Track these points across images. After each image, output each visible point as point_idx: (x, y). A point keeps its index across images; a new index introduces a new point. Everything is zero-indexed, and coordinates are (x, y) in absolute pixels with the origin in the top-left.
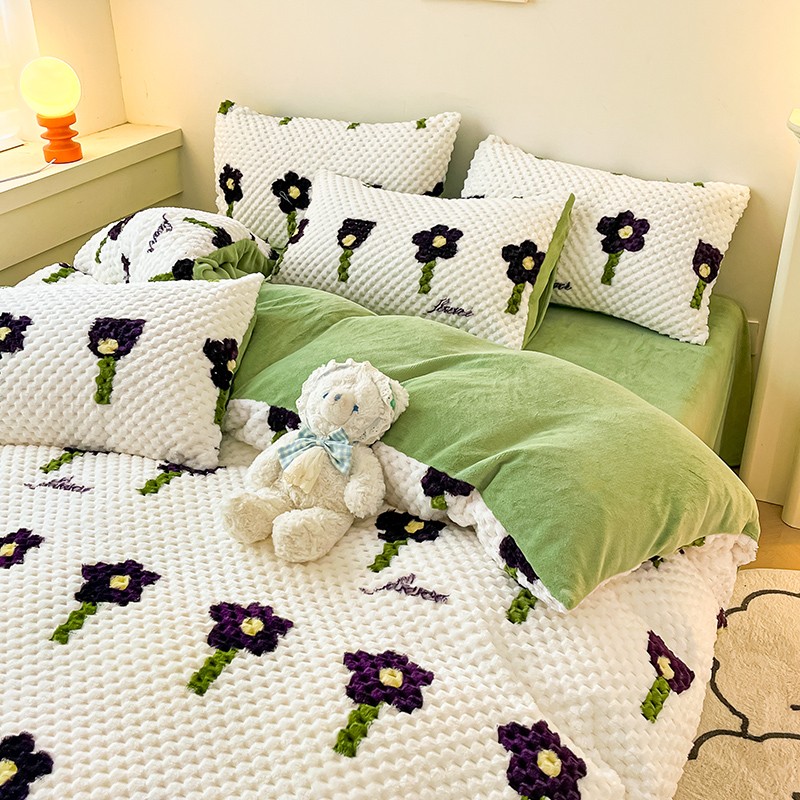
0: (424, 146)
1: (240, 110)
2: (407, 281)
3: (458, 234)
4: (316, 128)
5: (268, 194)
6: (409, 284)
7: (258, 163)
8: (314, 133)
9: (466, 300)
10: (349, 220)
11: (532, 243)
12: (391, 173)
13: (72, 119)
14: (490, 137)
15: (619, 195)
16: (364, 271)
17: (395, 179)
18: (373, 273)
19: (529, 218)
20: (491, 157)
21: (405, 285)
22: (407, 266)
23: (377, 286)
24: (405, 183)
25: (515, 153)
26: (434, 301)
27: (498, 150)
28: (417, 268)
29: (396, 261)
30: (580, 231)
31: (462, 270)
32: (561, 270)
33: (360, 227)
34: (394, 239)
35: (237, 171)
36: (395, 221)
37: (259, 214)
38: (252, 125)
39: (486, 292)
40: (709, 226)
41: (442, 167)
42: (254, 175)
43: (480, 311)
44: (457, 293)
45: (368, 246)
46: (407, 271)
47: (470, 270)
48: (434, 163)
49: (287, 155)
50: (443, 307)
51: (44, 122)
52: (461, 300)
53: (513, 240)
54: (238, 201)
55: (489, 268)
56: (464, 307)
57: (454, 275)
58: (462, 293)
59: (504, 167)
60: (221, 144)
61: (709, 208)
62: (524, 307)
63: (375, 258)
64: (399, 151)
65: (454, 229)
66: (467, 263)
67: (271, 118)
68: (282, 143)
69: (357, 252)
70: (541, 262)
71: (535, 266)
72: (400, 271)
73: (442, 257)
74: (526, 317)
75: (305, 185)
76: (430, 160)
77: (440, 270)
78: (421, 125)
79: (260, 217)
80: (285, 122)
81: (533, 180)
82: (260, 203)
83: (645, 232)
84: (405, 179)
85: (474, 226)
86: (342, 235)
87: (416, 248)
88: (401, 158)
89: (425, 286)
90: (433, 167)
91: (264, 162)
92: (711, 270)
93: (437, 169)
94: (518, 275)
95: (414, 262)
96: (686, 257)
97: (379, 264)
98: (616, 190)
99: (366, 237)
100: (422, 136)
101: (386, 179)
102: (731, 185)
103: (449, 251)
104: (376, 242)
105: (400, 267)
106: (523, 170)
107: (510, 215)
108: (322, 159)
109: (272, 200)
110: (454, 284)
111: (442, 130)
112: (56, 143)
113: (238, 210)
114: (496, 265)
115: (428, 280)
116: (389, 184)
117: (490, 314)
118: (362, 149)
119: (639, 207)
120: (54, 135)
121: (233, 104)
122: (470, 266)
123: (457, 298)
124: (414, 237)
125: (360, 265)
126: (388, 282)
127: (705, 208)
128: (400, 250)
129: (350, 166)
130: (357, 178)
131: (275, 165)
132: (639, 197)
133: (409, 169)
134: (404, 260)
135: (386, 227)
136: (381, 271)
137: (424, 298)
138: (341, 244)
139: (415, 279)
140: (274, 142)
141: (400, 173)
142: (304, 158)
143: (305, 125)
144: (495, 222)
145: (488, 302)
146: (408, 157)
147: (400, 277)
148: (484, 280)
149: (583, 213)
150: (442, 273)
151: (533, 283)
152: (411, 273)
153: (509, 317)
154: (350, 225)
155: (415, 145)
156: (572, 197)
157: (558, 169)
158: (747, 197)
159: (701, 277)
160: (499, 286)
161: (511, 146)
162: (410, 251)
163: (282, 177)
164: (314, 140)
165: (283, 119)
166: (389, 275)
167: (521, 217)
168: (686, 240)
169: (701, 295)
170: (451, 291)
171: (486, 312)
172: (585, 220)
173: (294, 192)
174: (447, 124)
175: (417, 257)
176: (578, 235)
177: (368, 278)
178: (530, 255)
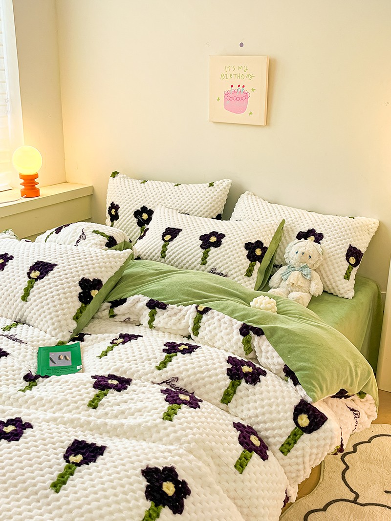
0: (212, 195)
1: (122, 176)
2: (195, 258)
3: (223, 236)
4: (159, 186)
5: (132, 217)
6: (196, 260)
7: (128, 201)
8: (157, 187)
9: (224, 269)
10: (169, 228)
11: (261, 242)
12: (194, 208)
13: (36, 176)
14: (247, 192)
15: (309, 221)
16: (174, 253)
17: (196, 211)
18: (179, 254)
19: (260, 230)
20: (246, 202)
21: (194, 261)
22: (196, 251)
23: (180, 261)
24: (201, 213)
25: (258, 200)
26: (209, 269)
27: (249, 198)
28: (201, 252)
29: (190, 248)
30: (288, 238)
31: (223, 253)
32: (277, 257)
33: (174, 231)
34: (190, 237)
35: (117, 205)
36: (192, 229)
37: (126, 227)
38: (127, 183)
39: (235, 265)
40: (355, 238)
41: (221, 206)
42: (126, 207)
43: (232, 274)
44: (220, 265)
45: (177, 241)
46: (195, 253)
47: (228, 254)
48: (217, 204)
49: (142, 198)
50: (213, 271)
51: (22, 177)
52: (222, 269)
53: (251, 240)
54: (116, 220)
55: (237, 253)
56: (223, 272)
57: (219, 256)
58: (223, 265)
59: (252, 206)
60: (110, 192)
61: (356, 229)
62: (255, 273)
63: (180, 246)
64: (199, 197)
65: (221, 234)
66: (226, 250)
67: (137, 181)
68: (141, 192)
69: (171, 243)
70: (265, 252)
71: (262, 253)
72: (192, 253)
73: (213, 247)
74: (256, 279)
75: (150, 213)
76: (215, 202)
77: (212, 253)
78: (211, 185)
79: (127, 229)
80: (144, 183)
81: (266, 213)
82: (127, 222)
83: (321, 240)
84: (201, 211)
85: (231, 232)
86: (164, 235)
87: (201, 242)
88: (200, 201)
89: (204, 261)
90: (216, 206)
91: (131, 201)
92: (356, 261)
93: (218, 207)
94: (252, 257)
95: (199, 249)
96: (342, 253)
97: (181, 250)
98: (307, 218)
99: (176, 236)
100: (211, 190)
101: (192, 210)
102: (369, 218)
103: (217, 244)
104: (181, 239)
105: (192, 251)
106: (261, 208)
107: (250, 228)
108: (160, 200)
109: (134, 220)
110: (219, 261)
111: (221, 188)
112: (27, 188)
113: (116, 225)
114: (241, 252)
115: (206, 258)
116: (193, 213)
117: (237, 276)
118: (181, 196)
119: (319, 227)
120: (27, 183)
121: (118, 173)
122: (227, 252)
123: (220, 267)
124: (200, 237)
125: (172, 250)
126: (185, 258)
127: (353, 229)
128: (193, 243)
129: (174, 204)
130: (177, 210)
131: (136, 203)
132: (319, 222)
133: (203, 206)
134: (194, 248)
135: (187, 232)
136: (183, 253)
137: (203, 267)
138: (163, 239)
139: (199, 257)
140: (137, 192)
141: (199, 208)
142: (151, 199)
143: (153, 184)
144: (242, 231)
145: (236, 270)
146: (203, 200)
147: (192, 256)
148: (235, 259)
149: (290, 230)
150: (213, 255)
151: (260, 262)
152: (197, 254)
153: (247, 278)
154: (169, 230)
155: (207, 195)
156: (284, 221)
157: (279, 208)
158: (377, 225)
159: (350, 263)
160: (242, 262)
161: (257, 197)
162: (198, 244)
163: (139, 209)
164: (157, 191)
165: (143, 181)
166: (186, 255)
167: (256, 229)
168: (343, 244)
169: (350, 273)
170: (217, 264)
171: (235, 275)
172: (291, 233)
173: (145, 216)
174: (224, 185)
175: (201, 246)
176: (286, 240)
177: (175, 257)
178: (259, 248)
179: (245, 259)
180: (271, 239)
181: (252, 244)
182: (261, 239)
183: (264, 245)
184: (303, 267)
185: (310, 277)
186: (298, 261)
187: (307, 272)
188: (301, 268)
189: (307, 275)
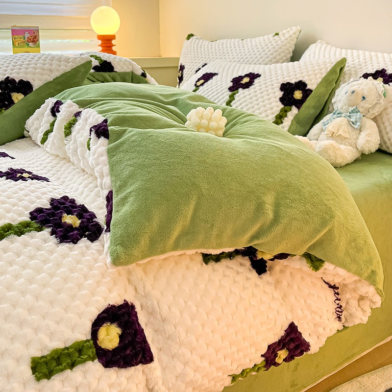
0: (275, 45)
1: (196, 38)
3: (258, 76)
7: (192, 61)
10: (206, 73)
11: (304, 83)
14: (319, 41)
15: (381, 61)
19: (307, 69)
22: (222, 94)
25: (329, 47)
28: (227, 95)
29: (217, 92)
31: (251, 96)
33: (210, 76)
34: (222, 81)
38: (196, 43)
39: (262, 109)
45: (208, 84)
49: (206, 55)
51: (100, 37)
53: (290, 80)
54: (182, 82)
57: (246, 98)
62: (288, 121)
63: (208, 91)
65: (257, 74)
66: (255, 92)
67: (208, 40)
70: (308, 96)
71: (303, 97)
72: (218, 97)
73: (242, 88)
74: (287, 128)
77: (239, 96)
78: (277, 34)
80: (213, 41)
85: (270, 72)
86: (198, 80)
87: (231, 84)
91: (195, 60)
95: (227, 92)
99: (209, 80)
100: (275, 40)
103: (248, 85)
105: (219, 95)
111: (287, 36)
114: (274, 93)
115: (231, 101)
121: (194, 36)
124: (233, 79)
128: (222, 86)
134: (221, 91)
135: (222, 76)
138: (196, 85)
148: (263, 102)
150: (239, 98)
151: (299, 108)
152: (223, 98)
155: (269, 45)
156: (344, 60)
160: (272, 106)
161: (329, 44)
162: (227, 86)
163: (201, 67)
175: (229, 89)
178: (300, 90)
179: (277, 102)
180: (320, 80)
181: (292, 84)
182: (305, 80)
183: (309, 87)
184: (352, 112)
185: (359, 125)
186: (345, 104)
187: (356, 118)
188: (350, 113)
189: (356, 122)
